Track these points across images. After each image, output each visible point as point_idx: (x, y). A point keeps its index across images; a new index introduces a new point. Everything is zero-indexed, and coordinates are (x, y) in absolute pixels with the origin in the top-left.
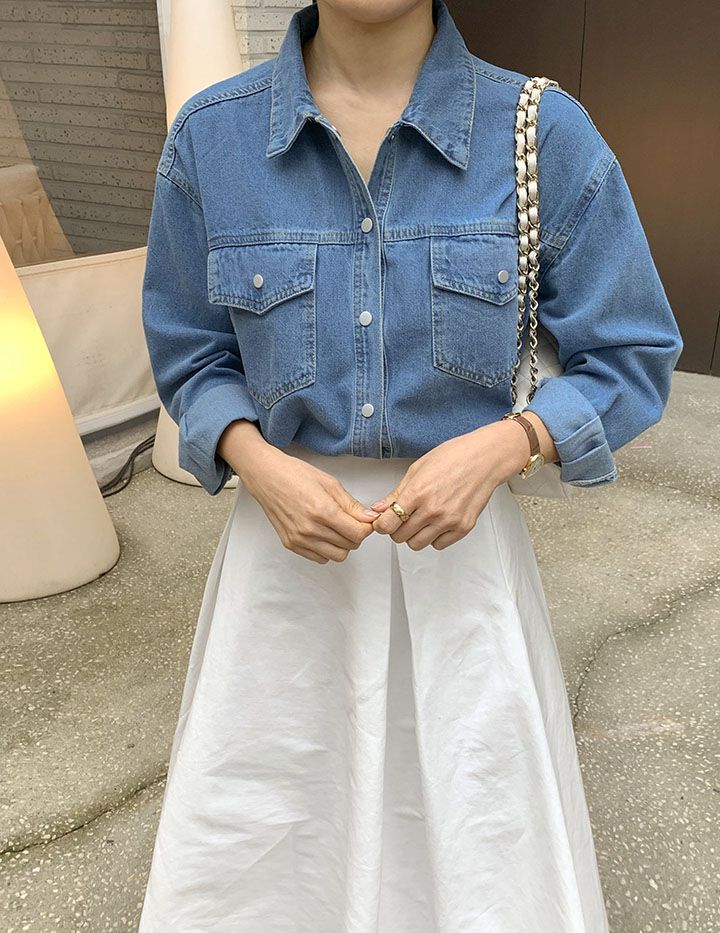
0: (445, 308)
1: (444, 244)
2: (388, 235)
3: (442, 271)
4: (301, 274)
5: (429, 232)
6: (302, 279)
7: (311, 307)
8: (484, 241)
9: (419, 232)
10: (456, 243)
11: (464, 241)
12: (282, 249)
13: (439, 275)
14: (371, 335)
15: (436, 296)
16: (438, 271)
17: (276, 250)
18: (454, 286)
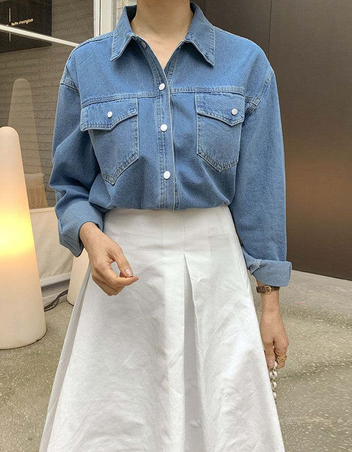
0: (204, 123)
1: (202, 95)
2: (173, 91)
3: (201, 107)
4: (131, 109)
5: (194, 90)
6: (132, 110)
7: (136, 121)
8: (223, 95)
9: (189, 90)
10: (208, 95)
11: (213, 94)
12: (121, 101)
13: (199, 108)
14: (167, 137)
15: (199, 118)
16: (199, 106)
17: (118, 102)
18: (207, 114)
